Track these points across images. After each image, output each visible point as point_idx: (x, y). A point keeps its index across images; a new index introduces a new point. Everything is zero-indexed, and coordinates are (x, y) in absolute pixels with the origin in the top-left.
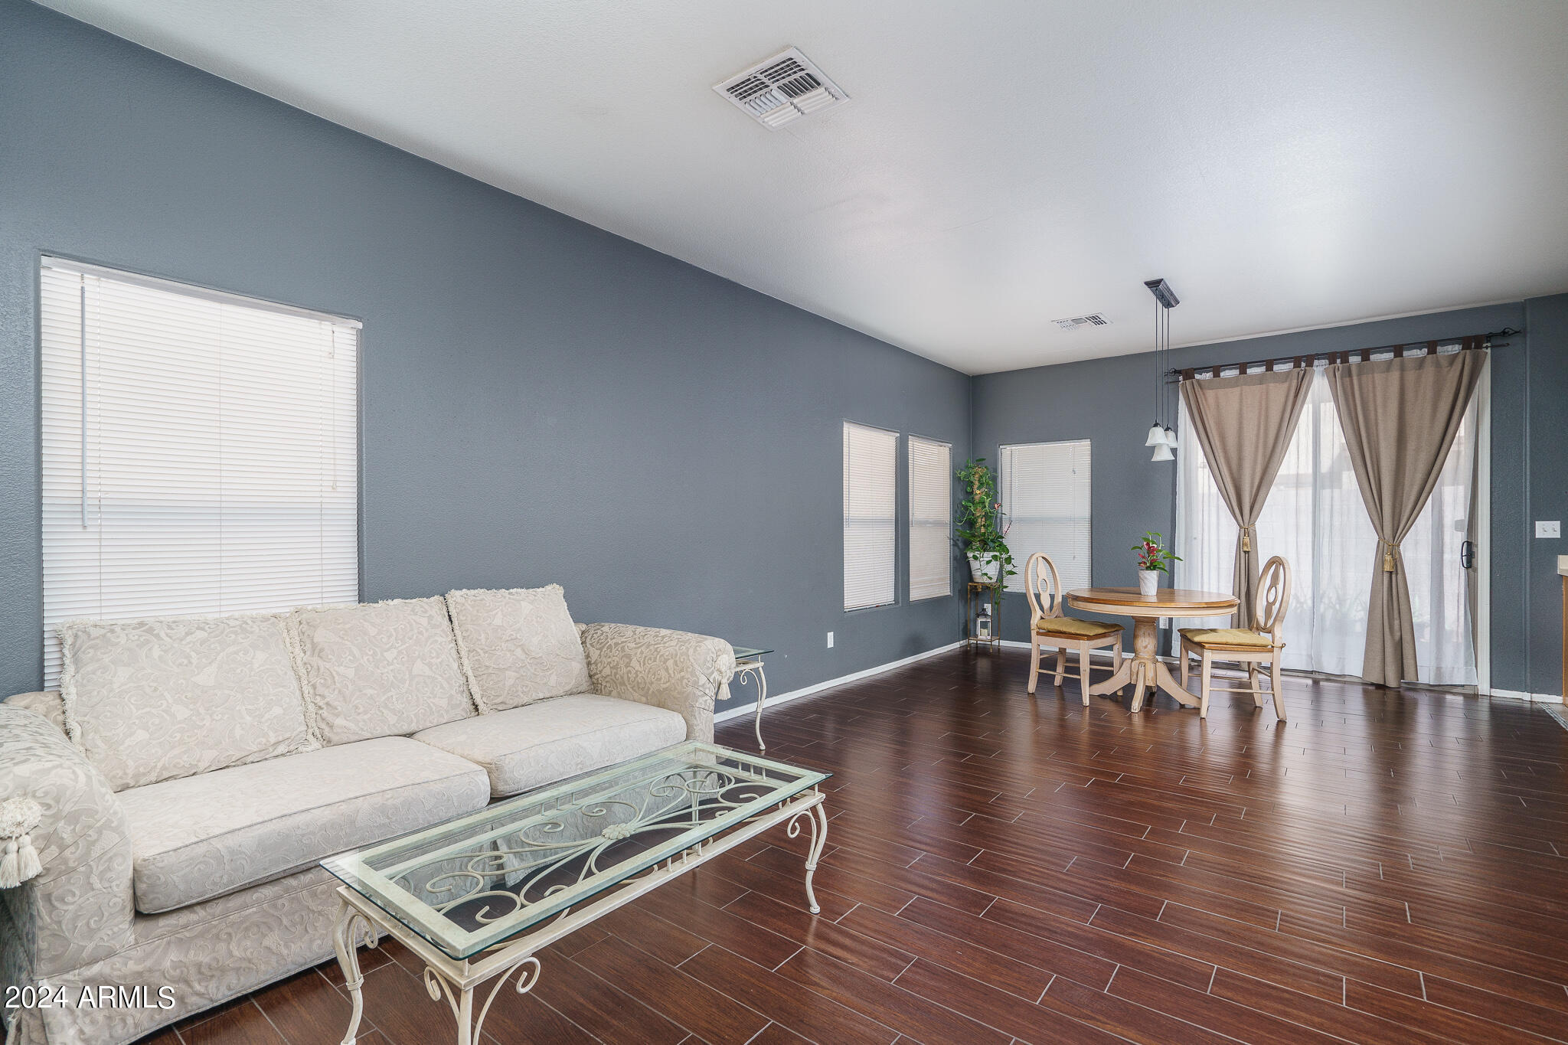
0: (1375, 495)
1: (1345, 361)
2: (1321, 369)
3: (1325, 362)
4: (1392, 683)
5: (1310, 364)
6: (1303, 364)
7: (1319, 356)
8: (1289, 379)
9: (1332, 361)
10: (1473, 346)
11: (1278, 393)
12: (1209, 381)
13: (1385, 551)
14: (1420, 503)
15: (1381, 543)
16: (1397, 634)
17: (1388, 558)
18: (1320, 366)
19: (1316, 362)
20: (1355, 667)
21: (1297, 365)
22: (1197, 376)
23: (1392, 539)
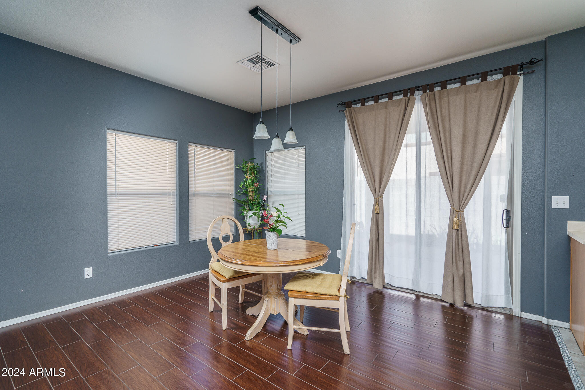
0: (449, 175)
1: (432, 90)
2: (419, 97)
3: (421, 92)
4: (459, 304)
5: (412, 94)
6: (409, 95)
7: (417, 89)
8: (401, 105)
9: (425, 91)
10: (510, 74)
11: (395, 113)
12: (359, 108)
13: (454, 215)
14: (476, 183)
15: (452, 210)
16: (461, 272)
17: (456, 220)
18: (418, 94)
19: (416, 93)
20: (437, 290)
21: (405, 95)
22: (354, 106)
23: (458, 207)
